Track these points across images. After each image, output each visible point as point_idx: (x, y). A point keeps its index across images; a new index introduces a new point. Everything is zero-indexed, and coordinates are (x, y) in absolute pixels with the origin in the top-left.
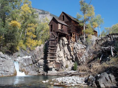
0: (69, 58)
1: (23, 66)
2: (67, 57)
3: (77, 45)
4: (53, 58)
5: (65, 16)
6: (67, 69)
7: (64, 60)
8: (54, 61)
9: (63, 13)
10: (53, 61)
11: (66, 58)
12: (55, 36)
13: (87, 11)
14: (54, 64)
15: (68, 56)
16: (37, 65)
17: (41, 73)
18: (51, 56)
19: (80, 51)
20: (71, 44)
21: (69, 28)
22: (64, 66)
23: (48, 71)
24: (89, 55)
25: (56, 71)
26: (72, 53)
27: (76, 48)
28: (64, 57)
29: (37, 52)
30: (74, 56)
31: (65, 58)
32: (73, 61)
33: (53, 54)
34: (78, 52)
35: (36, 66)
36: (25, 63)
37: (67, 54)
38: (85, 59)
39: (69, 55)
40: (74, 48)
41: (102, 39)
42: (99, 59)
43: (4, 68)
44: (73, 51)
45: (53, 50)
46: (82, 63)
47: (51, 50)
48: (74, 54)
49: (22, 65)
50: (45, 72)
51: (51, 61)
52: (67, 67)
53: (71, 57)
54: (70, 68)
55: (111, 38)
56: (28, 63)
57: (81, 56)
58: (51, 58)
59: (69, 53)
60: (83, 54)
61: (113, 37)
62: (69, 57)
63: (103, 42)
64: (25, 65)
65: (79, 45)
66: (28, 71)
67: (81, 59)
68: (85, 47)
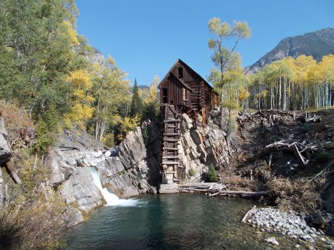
0: (195, 156)
1: (104, 176)
2: (191, 154)
3: (212, 131)
4: (173, 159)
5: (184, 69)
6: (192, 178)
7: (185, 160)
8: (175, 166)
9: (180, 61)
10: (173, 165)
11: (188, 155)
12: (175, 114)
13: (227, 65)
14: (176, 172)
15: (193, 153)
16: (133, 172)
17: (145, 190)
18: (168, 155)
19: (218, 144)
20: (198, 127)
21: (195, 96)
22: (187, 171)
23: (161, 185)
24: (233, 151)
25: (176, 184)
26: (201, 145)
27: (212, 136)
28: (184, 153)
29: (133, 145)
30: (204, 152)
31: (186, 154)
32: (202, 162)
33: (173, 151)
34: (214, 146)
35: (132, 174)
36: (108, 171)
37: (191, 148)
38: (227, 158)
39: (195, 150)
40: (207, 137)
41: (249, 119)
42: (268, 164)
43: (84, 191)
44: (204, 143)
45: (174, 142)
46: (223, 166)
47: (169, 142)
48: (206, 149)
49: (103, 174)
50: (152, 187)
51: (169, 165)
52: (191, 174)
53: (200, 155)
54: (198, 175)
55: (268, 120)
56: (114, 170)
57: (220, 153)
58: (169, 159)
59: (194, 147)
60: (224, 150)
61: (272, 117)
62: (196, 154)
63: (253, 125)
64: (110, 174)
65: (215, 131)
66: (120, 187)
67: (222, 158)
68: (225, 134)
